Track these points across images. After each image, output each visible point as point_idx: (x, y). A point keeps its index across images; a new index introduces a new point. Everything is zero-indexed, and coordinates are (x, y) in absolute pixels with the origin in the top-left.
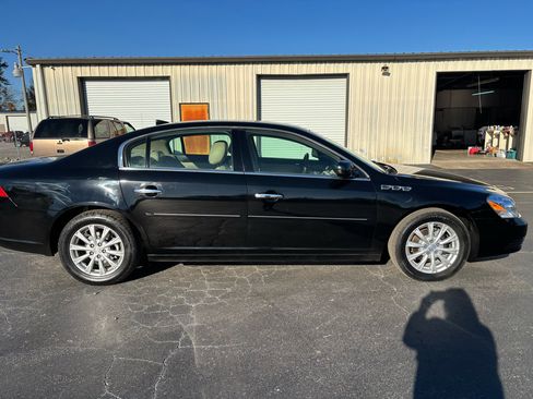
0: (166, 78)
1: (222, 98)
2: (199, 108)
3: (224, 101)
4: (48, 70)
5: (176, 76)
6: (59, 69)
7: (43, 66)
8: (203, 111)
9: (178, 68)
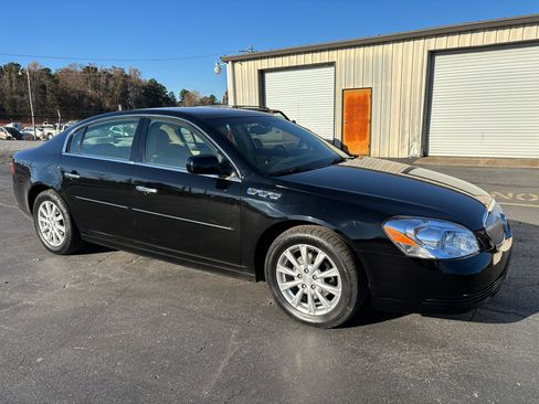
0: (331, 64)
1: (386, 82)
2: (361, 93)
3: (389, 84)
4: (237, 65)
5: (341, 61)
6: (245, 64)
7: (234, 62)
8: (365, 97)
9: (343, 52)
